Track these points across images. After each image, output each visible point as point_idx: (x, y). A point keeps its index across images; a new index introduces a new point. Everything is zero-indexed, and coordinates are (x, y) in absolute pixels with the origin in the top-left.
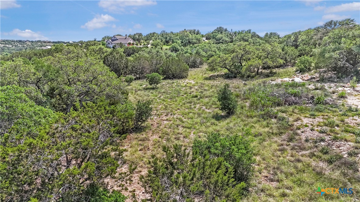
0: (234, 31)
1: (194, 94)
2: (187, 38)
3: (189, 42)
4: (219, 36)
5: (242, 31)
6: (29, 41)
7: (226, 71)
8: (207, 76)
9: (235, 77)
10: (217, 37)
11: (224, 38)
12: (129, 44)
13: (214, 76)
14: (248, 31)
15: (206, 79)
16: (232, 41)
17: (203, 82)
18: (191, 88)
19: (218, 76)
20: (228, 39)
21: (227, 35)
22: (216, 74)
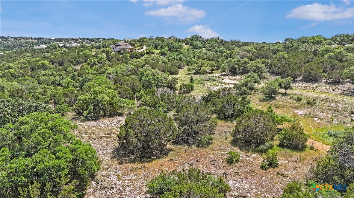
0: (206, 38)
1: (183, 79)
2: (172, 45)
3: (173, 47)
4: (195, 43)
5: (213, 39)
6: (12, 38)
7: (195, 71)
8: (187, 73)
9: (198, 74)
10: (194, 43)
11: (198, 45)
12: (130, 49)
13: (190, 73)
14: (217, 38)
15: (186, 75)
16: (205, 46)
17: (185, 76)
18: (181, 78)
19: (191, 73)
20: (201, 46)
21: (201, 42)
22: (190, 72)
